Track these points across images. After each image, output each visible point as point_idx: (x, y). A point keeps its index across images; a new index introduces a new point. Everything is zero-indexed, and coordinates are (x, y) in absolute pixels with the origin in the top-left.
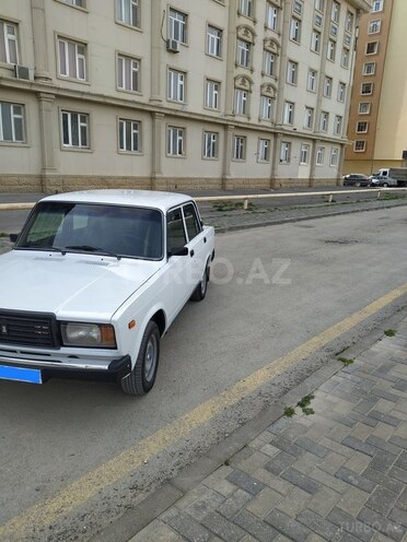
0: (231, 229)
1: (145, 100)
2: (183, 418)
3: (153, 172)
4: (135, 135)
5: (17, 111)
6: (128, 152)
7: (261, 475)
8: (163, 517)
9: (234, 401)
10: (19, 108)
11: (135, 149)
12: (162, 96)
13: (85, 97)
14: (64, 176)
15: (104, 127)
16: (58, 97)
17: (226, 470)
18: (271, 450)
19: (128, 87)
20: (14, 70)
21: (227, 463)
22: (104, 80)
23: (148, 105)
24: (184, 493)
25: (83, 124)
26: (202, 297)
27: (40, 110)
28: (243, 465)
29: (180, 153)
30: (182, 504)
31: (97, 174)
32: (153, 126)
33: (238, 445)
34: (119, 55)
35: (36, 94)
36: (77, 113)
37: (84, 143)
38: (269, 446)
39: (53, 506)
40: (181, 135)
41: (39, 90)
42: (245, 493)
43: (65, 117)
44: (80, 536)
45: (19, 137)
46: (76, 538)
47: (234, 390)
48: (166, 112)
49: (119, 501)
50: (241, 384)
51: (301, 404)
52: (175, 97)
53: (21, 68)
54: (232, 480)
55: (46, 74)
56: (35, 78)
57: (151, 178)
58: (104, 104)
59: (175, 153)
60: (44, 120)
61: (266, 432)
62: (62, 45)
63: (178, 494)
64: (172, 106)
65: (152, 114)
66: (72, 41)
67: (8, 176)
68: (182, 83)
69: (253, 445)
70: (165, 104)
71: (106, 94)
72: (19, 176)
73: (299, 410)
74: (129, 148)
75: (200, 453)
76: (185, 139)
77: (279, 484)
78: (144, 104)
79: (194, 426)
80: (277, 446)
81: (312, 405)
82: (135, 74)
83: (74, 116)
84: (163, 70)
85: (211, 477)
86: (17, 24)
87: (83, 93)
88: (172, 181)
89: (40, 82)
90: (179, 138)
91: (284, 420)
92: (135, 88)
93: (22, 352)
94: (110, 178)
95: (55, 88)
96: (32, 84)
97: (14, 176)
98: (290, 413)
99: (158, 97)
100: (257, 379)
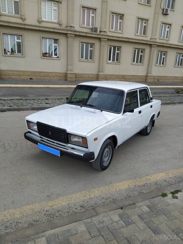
0: (179, 103)
1: (148, 39)
2: (114, 185)
3: (147, 73)
4: (141, 55)
5: (91, 47)
6: (137, 64)
7: (135, 218)
8: (84, 221)
9: (142, 183)
10: (92, 45)
11: (140, 62)
12: (157, 37)
13: (120, 39)
14: (107, 75)
15: (127, 52)
16: (109, 40)
17: (121, 211)
18: (145, 209)
19: (141, 33)
20: (92, 29)
21: (122, 208)
22: (130, 31)
23: (149, 41)
24: (97, 214)
25: (118, 52)
26: (147, 134)
27: (100, 46)
28: (128, 211)
29: (163, 64)
30: (94, 218)
31: (121, 74)
32: (151, 51)
33: (131, 202)
34: (138, 18)
35: (100, 39)
36: (115, 46)
37: (117, 60)
38: (145, 207)
39: (50, 204)
40: (164, 55)
41: (101, 37)
42: (123, 223)
43: (111, 49)
44: (55, 217)
45: (91, 58)
46: (53, 217)
47: (144, 179)
48: (157, 44)
49: (74, 210)
50: (149, 177)
51: (173, 193)
52: (164, 37)
53: (95, 28)
54: (121, 216)
55: (104, 30)
56: (100, 32)
57: (146, 76)
58: (128, 42)
59: (160, 64)
60: (101, 50)
61: (147, 201)
62: (113, 16)
63: (95, 214)
64: (161, 41)
65: (151, 45)
66: (117, 14)
67: (84, 74)
68: (168, 30)
69: (138, 204)
70: (158, 40)
71: (129, 37)
72: (89, 74)
73: (170, 196)
74: (137, 62)
75: (114, 201)
76: (166, 57)
77: (141, 225)
78: (147, 41)
79: (118, 189)
80: (149, 208)
81: (178, 195)
82: (145, 27)
83: (115, 48)
84: (159, 24)
85: (112, 212)
86: (96, 10)
87: (119, 37)
88: (156, 78)
89: (102, 33)
90: (163, 56)
91: (160, 198)
92: (144, 34)
93: (57, 143)
94: (126, 76)
95: (107, 36)
96: (98, 34)
97: (87, 74)
98: (164, 195)
99: (155, 37)
100: (158, 177)
